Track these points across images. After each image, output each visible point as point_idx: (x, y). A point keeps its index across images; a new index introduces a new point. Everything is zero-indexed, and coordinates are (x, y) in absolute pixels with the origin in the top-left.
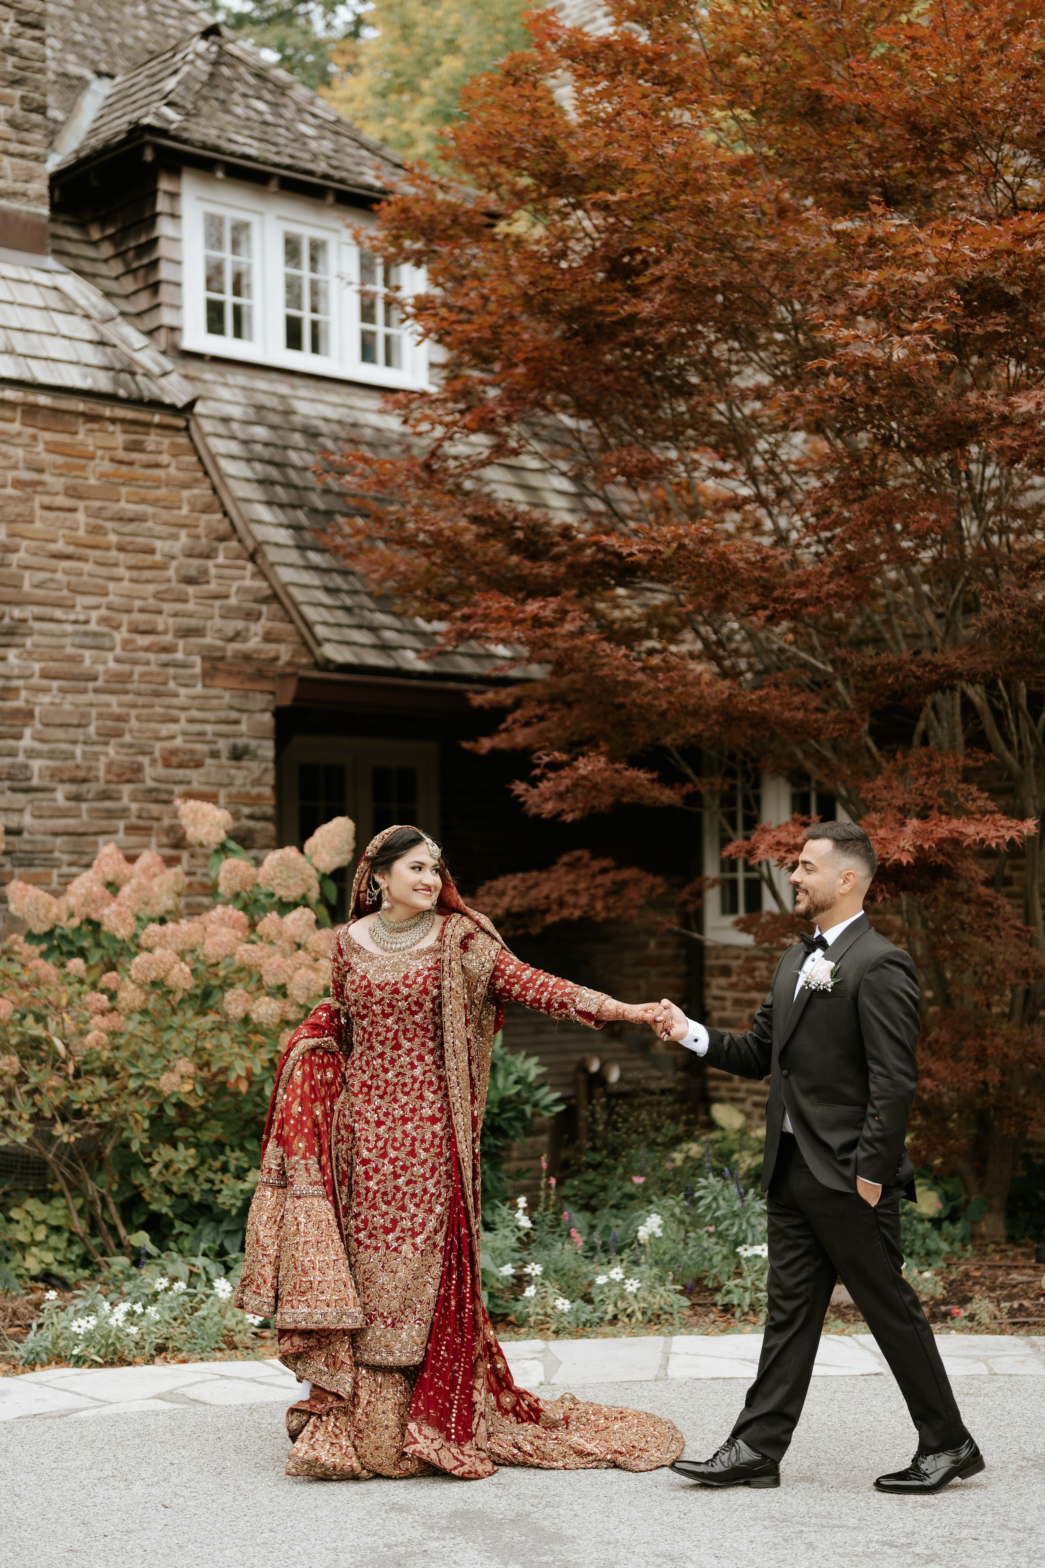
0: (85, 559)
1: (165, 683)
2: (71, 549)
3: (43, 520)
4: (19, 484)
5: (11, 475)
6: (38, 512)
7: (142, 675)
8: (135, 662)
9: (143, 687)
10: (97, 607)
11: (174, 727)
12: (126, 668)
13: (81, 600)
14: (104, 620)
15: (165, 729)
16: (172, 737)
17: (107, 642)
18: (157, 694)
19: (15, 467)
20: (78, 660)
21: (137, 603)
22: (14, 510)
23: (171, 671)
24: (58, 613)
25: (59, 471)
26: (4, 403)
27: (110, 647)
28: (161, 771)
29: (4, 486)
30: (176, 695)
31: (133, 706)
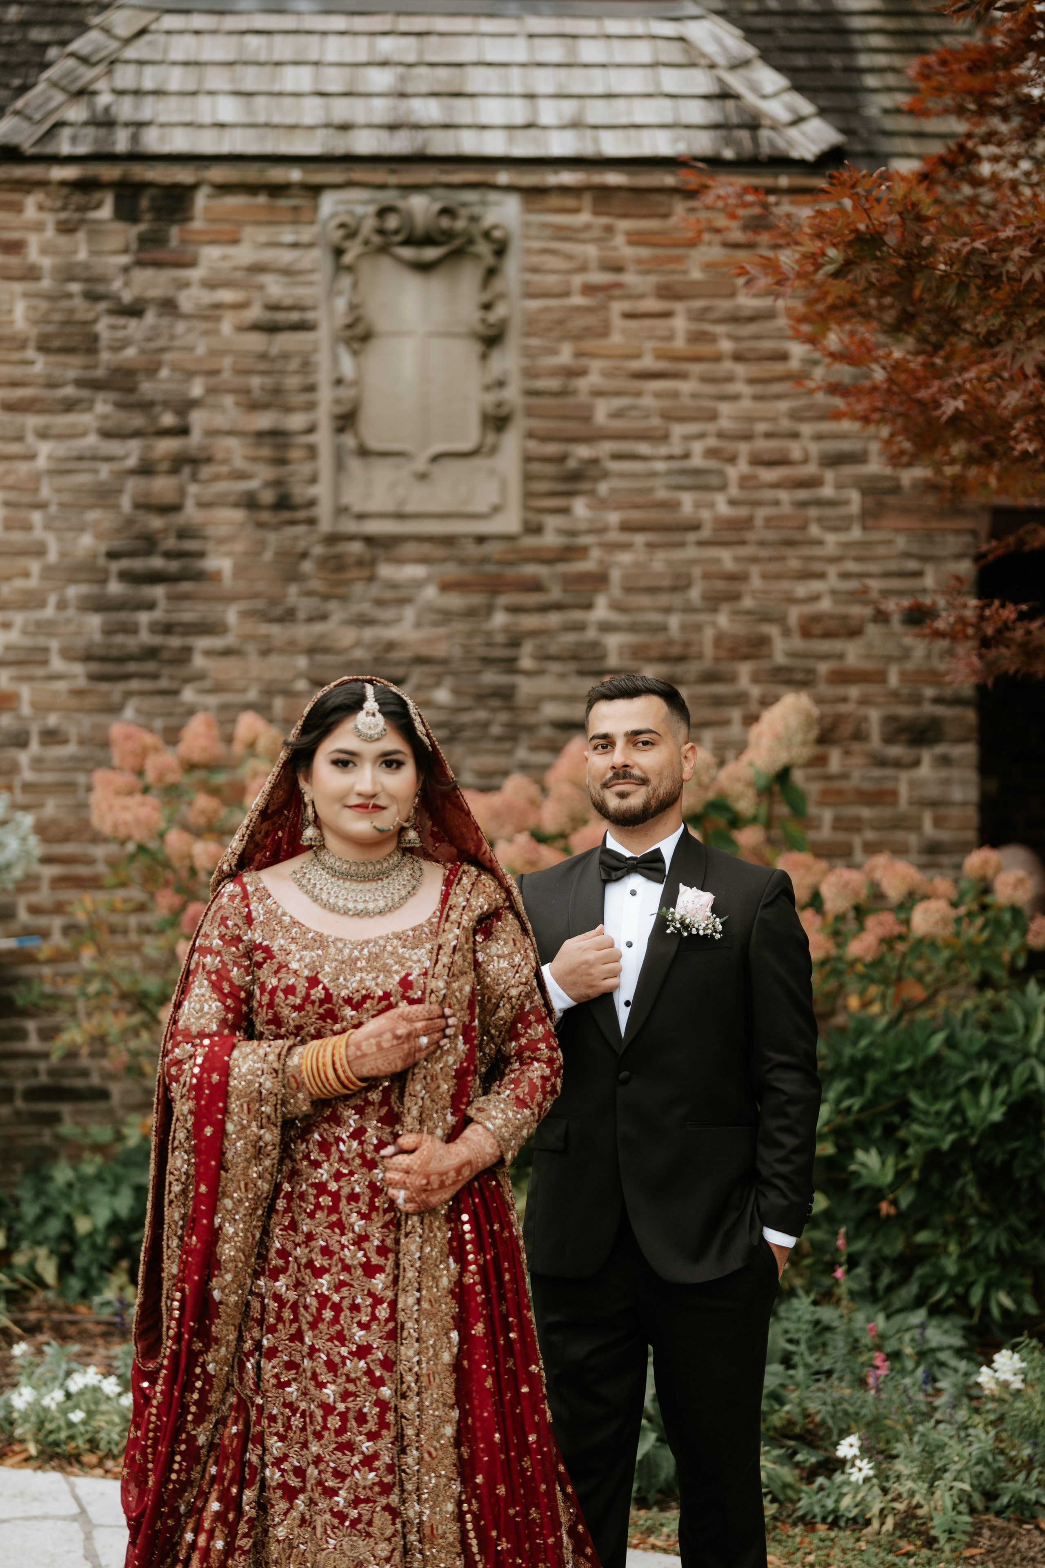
0: (681, 376)
1: (803, 527)
2: (662, 365)
3: (624, 331)
4: (589, 289)
5: (577, 280)
6: (617, 322)
7: (768, 520)
8: (756, 504)
9: (771, 535)
10: (702, 436)
11: (816, 586)
12: (742, 512)
13: (678, 430)
14: (711, 453)
15: (801, 589)
16: (815, 598)
17: (714, 480)
18: (790, 543)
19: (583, 269)
20: (673, 506)
21: (761, 427)
22: (579, 322)
23: (813, 512)
24: (643, 448)
25: (645, 267)
26: (564, 190)
27: (723, 487)
28: (798, 643)
29: (566, 294)
30: (820, 543)
31: (754, 560)
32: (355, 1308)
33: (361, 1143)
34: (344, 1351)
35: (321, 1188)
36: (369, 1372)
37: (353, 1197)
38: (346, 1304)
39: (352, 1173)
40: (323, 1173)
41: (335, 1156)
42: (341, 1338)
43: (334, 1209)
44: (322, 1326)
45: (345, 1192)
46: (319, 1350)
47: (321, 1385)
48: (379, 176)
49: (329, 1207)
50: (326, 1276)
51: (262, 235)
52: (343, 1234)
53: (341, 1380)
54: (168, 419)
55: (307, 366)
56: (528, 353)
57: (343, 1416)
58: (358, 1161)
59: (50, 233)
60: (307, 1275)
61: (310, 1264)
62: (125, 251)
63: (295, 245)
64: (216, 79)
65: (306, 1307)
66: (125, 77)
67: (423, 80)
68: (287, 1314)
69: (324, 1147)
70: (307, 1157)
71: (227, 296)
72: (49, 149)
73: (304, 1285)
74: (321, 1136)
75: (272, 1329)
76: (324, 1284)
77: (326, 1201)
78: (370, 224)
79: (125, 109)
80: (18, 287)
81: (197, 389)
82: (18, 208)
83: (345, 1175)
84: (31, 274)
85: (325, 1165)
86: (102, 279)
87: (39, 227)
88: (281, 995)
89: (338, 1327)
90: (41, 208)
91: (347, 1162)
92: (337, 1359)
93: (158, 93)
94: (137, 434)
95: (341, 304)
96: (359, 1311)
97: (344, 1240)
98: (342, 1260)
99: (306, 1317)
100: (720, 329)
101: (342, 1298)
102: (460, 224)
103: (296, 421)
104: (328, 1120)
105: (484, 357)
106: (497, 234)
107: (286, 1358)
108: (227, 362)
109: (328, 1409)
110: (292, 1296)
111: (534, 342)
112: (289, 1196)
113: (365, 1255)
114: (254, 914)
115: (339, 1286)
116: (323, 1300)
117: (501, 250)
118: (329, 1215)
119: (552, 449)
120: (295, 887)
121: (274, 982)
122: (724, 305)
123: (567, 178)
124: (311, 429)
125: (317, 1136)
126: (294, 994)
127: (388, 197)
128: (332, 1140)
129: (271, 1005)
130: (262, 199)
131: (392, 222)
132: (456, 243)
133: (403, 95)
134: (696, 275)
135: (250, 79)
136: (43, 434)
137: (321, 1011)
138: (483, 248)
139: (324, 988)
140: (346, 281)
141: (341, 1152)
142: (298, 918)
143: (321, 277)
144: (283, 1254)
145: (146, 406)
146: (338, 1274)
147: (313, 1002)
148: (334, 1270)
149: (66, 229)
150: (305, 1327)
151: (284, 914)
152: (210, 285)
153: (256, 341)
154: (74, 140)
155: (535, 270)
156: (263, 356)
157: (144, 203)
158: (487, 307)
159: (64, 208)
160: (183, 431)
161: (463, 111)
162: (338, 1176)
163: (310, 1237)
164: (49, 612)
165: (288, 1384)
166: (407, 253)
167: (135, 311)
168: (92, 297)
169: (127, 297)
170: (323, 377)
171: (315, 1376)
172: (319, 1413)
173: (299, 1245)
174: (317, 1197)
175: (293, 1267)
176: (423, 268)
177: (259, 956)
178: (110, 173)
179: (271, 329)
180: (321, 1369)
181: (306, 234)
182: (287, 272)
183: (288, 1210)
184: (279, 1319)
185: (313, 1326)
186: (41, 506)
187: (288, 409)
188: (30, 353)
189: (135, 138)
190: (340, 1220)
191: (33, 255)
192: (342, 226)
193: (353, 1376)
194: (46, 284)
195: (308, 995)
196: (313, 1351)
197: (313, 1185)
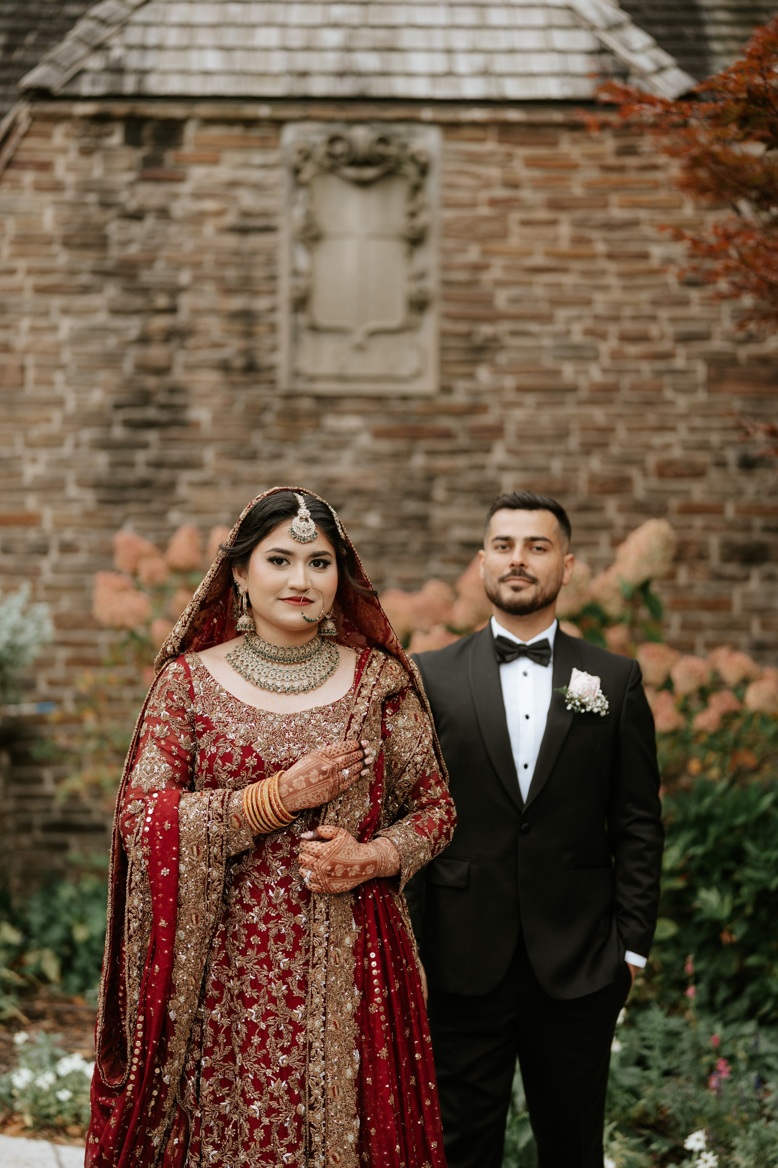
0: (564, 270)
1: (659, 389)
2: (551, 262)
3: (520, 236)
4: (493, 203)
5: (484, 195)
6: (515, 229)
7: (632, 384)
8: (623, 372)
9: (634, 397)
10: (579, 318)
11: (669, 437)
12: (612, 378)
13: (562, 313)
14: (588, 331)
15: (658, 440)
16: (667, 447)
17: (588, 354)
18: (649, 403)
19: (488, 185)
20: (556, 373)
21: (628, 312)
22: (485, 228)
23: (667, 380)
24: (534, 327)
25: (537, 185)
26: (475, 124)
27: (596, 358)
28: (654, 482)
29: (473, 205)
30: (671, 403)
31: (620, 416)
32: (279, 1034)
33: (287, 890)
34: (269, 1072)
35: (252, 929)
36: (289, 1091)
37: (280, 938)
38: (271, 1031)
39: (279, 917)
40: (254, 916)
41: (264, 901)
42: (267, 1061)
43: (262, 947)
44: (251, 1050)
45: (273, 932)
46: (247, 1071)
47: (249, 1102)
48: (328, 112)
49: (258, 946)
50: (255, 1006)
51: (238, 157)
52: (270, 970)
53: (267, 1097)
54: (162, 301)
55: (271, 261)
56: (445, 252)
57: (267, 1129)
58: (285, 906)
59: (73, 156)
60: (238, 1005)
61: (241, 995)
62: (130, 169)
63: (264, 166)
64: (204, 37)
65: (238, 1033)
66: (134, 35)
67: (366, 38)
68: (222, 1038)
69: (255, 893)
70: (240, 901)
71: (210, 205)
72: (73, 90)
73: (236, 1013)
74: (252, 883)
75: (209, 1052)
76: (253, 1013)
77: (255, 940)
78: (321, 151)
79: (133, 60)
80: (48, 198)
81: (185, 278)
82: (48, 136)
83: (273, 918)
84: (58, 187)
85: (256, 909)
86: (113, 191)
87: (64, 151)
88: (219, 761)
89: (264, 1051)
90: (67, 135)
91: (275, 907)
92: (263, 1079)
93: (159, 48)
94: (137, 312)
95: (298, 213)
96: (282, 1037)
97: (271, 975)
98: (269, 993)
99: (238, 1041)
100: (595, 235)
101: (268, 1026)
102: (392, 150)
103: (261, 304)
104: (258, 869)
105: (410, 254)
106: (423, 159)
107: (221, 1077)
108: (208, 258)
109: (254, 1123)
110: (225, 1022)
111: (450, 244)
112: (223, 936)
113: (288, 988)
114: (196, 690)
115: (266, 1015)
116: (252, 1027)
117: (424, 170)
118: (258, 953)
119: (462, 327)
120: (229, 668)
121: (214, 750)
122: (599, 216)
123: (478, 114)
124: (273, 310)
125: (249, 884)
126: (231, 762)
127: (336, 129)
128: (262, 887)
129: (210, 770)
130: (237, 131)
131: (339, 148)
132: (390, 165)
133: (348, 50)
134: (578, 191)
135: (231, 37)
136: (65, 311)
137: (254, 776)
138: (410, 170)
139: (257, 756)
140: (302, 195)
141: (270, 898)
142: (234, 694)
143: (283, 191)
144: (219, 985)
145: (145, 291)
146: (265, 1004)
147: (247, 769)
148: (261, 1001)
149: (86, 152)
150: (237, 1049)
151: (221, 690)
152: (197, 196)
153: (231, 241)
154: (94, 83)
155: (450, 186)
156: (237, 253)
157: (147, 131)
158: (413, 215)
159: (84, 136)
160: (172, 310)
161: (396, 62)
162: (267, 919)
163: (241, 971)
164: (67, 450)
165: (223, 1099)
166: (351, 172)
167: (137, 216)
168: (105, 205)
169: (132, 205)
170: (283, 269)
171: (243, 1094)
172: (246, 1126)
173: (232, 978)
174: (248, 937)
175: (226, 996)
176: (363, 184)
177: (199, 727)
178: (120, 109)
179: (243, 231)
180: (249, 1088)
181: (272, 157)
182: (258, 187)
183: (222, 947)
184: (216, 1043)
185: (243, 1049)
186: (62, 367)
187: (255, 293)
188: (56, 248)
189: (140, 82)
190: (268, 957)
191: (60, 172)
192: (300, 152)
193: (276, 1094)
194: (69, 195)
195: (243, 763)
196: (243, 1071)
197: (246, 926)
